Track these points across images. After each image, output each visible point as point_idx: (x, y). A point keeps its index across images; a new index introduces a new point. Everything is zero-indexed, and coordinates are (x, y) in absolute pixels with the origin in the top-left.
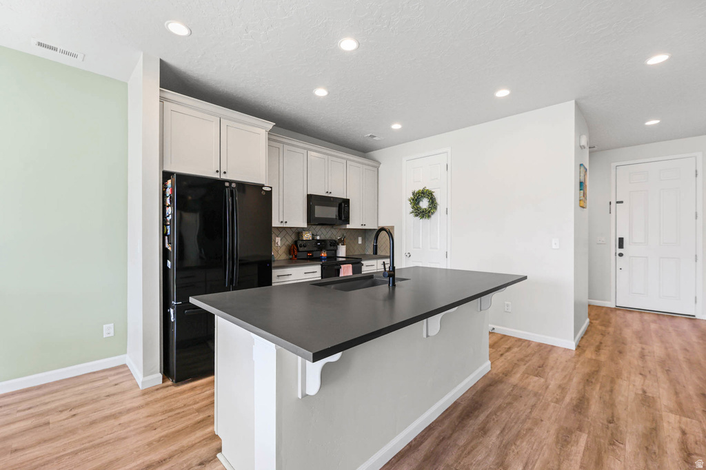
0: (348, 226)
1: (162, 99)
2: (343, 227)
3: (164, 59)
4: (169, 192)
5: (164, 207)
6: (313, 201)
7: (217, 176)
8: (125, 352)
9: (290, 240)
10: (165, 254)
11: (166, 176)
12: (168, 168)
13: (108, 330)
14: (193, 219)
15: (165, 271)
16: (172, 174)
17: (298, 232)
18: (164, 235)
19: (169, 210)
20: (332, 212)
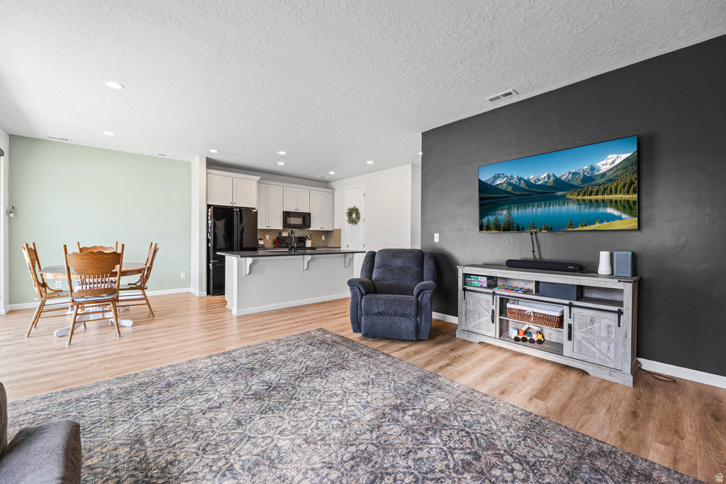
0: (310, 229)
1: (207, 173)
2: (308, 229)
3: (209, 157)
4: (209, 214)
5: (208, 220)
6: (287, 215)
7: (231, 205)
8: (190, 287)
9: (275, 237)
10: (208, 241)
11: (209, 206)
12: (209, 203)
13: (183, 275)
14: (221, 224)
15: (208, 248)
16: (211, 205)
17: (280, 232)
18: (208, 232)
19: (210, 222)
20: (299, 221)
